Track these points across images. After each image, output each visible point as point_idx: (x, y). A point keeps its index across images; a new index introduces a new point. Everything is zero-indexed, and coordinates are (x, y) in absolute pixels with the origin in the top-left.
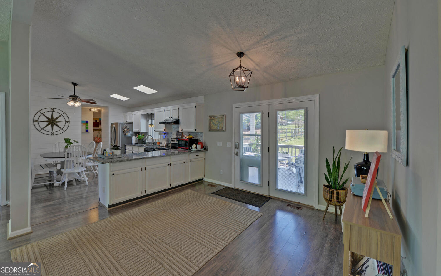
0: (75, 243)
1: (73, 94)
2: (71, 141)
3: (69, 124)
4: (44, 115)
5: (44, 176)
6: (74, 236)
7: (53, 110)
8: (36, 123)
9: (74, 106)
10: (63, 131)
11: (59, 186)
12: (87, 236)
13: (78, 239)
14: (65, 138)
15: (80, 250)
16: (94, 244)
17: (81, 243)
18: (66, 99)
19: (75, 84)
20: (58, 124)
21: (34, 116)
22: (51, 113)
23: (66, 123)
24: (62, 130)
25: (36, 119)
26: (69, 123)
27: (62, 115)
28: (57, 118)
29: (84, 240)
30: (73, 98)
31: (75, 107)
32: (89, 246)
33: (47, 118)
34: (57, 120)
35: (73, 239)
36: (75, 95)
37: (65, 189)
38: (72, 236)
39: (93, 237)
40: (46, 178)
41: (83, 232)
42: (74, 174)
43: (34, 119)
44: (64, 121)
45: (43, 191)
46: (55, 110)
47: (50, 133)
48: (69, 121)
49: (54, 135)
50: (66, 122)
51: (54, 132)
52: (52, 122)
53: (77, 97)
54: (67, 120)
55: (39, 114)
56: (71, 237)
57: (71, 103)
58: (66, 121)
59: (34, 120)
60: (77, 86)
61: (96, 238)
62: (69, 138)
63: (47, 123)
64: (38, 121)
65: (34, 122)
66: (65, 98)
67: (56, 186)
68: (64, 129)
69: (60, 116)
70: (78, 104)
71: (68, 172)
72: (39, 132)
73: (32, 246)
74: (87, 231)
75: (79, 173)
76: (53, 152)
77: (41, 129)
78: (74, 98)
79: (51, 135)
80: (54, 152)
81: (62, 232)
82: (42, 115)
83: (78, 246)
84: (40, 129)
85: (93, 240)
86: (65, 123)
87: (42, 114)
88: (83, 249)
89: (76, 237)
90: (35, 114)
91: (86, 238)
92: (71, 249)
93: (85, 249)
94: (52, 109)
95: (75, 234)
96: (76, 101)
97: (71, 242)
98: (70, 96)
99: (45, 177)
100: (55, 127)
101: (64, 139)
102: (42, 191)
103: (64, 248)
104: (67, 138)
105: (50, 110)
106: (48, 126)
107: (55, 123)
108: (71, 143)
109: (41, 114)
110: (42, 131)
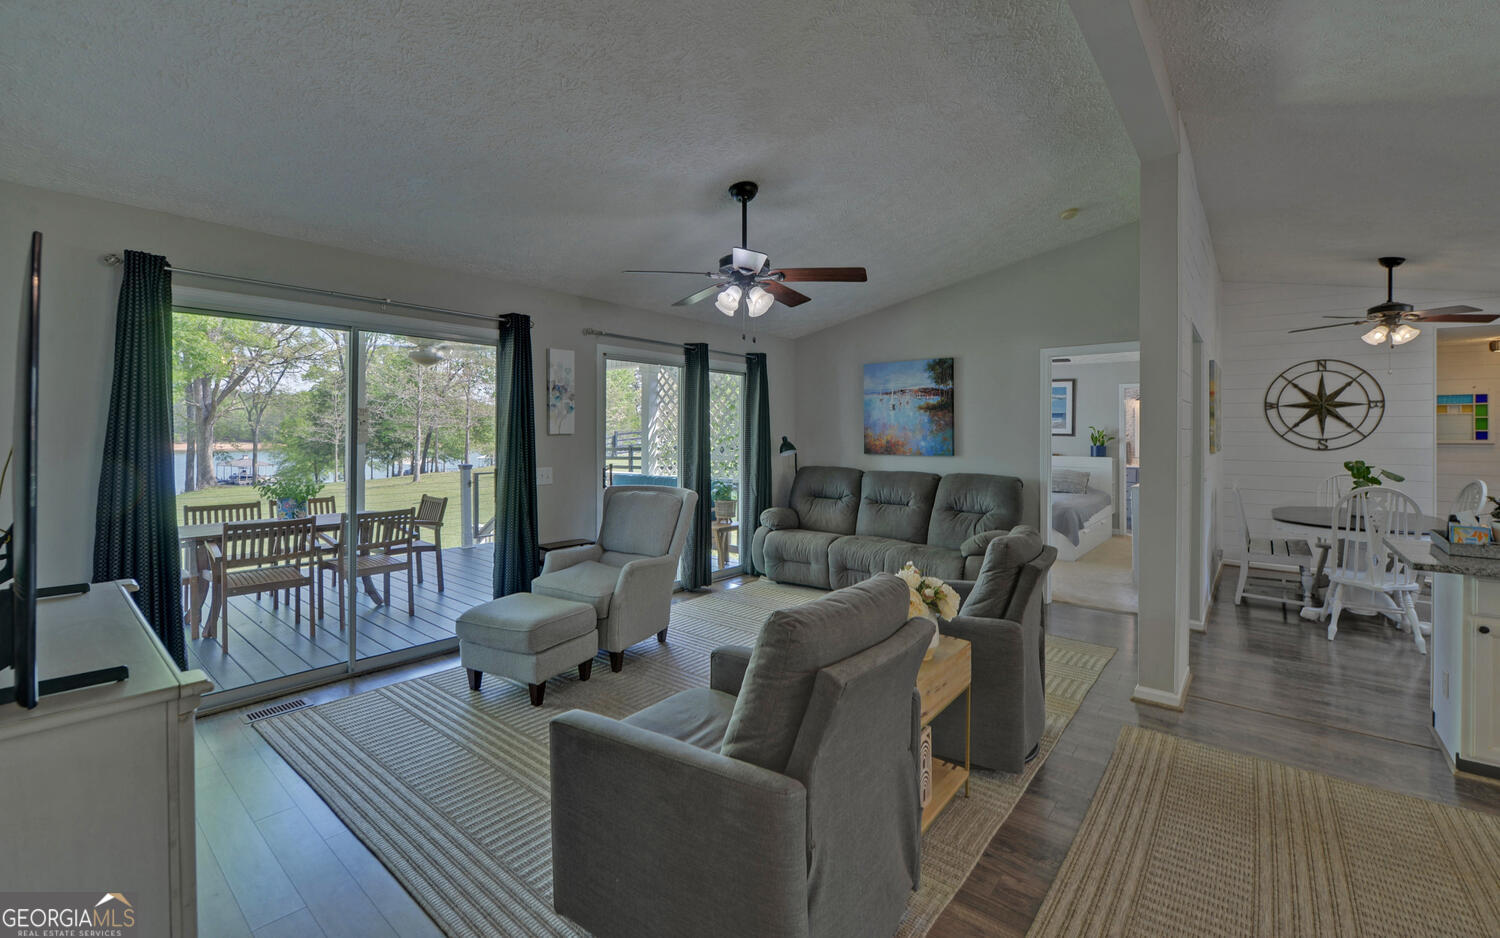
0: (1264, 803)
1: (1382, 300)
2: (1374, 473)
3: (1383, 411)
4: (1296, 386)
5: (1284, 578)
6: (1271, 784)
7: (1325, 367)
8: (1272, 413)
9: (1388, 343)
10: (1361, 437)
11: (1319, 619)
12: (1310, 807)
13: (1278, 799)
14: (1350, 463)
15: (1265, 831)
16: (1320, 847)
17: (1281, 815)
18: (1357, 323)
19: (1390, 262)
20: (1340, 411)
21: (1265, 391)
22: (1319, 374)
23: (1370, 407)
24: (1355, 434)
25: (1272, 399)
26: (1383, 407)
27: (1354, 380)
28: (1338, 393)
29: (1296, 814)
30: (1384, 316)
31: (1392, 347)
32: (1299, 839)
33: (1305, 393)
34: (1339, 399)
35: (1265, 791)
36: (1395, 300)
37: (1331, 636)
38: (1268, 780)
39: (1329, 826)
40: (1290, 585)
41: (1307, 792)
42: (1377, 594)
43: (1268, 401)
44: (1365, 401)
45: (1271, 621)
46: (1330, 366)
47: (1314, 444)
48: (1383, 401)
49: (1326, 448)
50: (1372, 405)
51: (1326, 440)
52: (1321, 406)
53: (1401, 307)
54: (1375, 396)
55: (1281, 383)
56: (1263, 781)
57: (1377, 336)
58: (1370, 402)
59: (1266, 403)
60: (1399, 267)
61: (1340, 835)
62: (1363, 463)
63: (1306, 411)
64: (1278, 404)
65: (1266, 410)
66: (1355, 320)
67: (1308, 617)
68: (1365, 429)
69: (1349, 384)
70: (1403, 335)
71: (1344, 580)
72: (1280, 439)
73: (1164, 743)
74: (1323, 794)
75: (1394, 596)
76: (1319, 505)
77: (1286, 430)
78: (1390, 313)
79: (1319, 449)
80: (1321, 508)
81: (1248, 753)
82: (1290, 386)
83: (1267, 816)
84: (1282, 429)
85: (1323, 832)
86: (1366, 407)
87: (1290, 382)
88: (1274, 834)
89: (1278, 789)
90: (1266, 387)
91: (1304, 813)
92: (1244, 810)
93: (1282, 840)
94: (1321, 364)
95: (1279, 780)
96: (1395, 324)
97: (1254, 794)
98: (1373, 311)
99: (1287, 581)
100: (1330, 421)
101: (1347, 465)
102: (1264, 621)
103: (1229, 795)
104: (1357, 462)
105: (1313, 366)
106: (1308, 421)
107: (1331, 409)
108: (1376, 481)
109: (1286, 383)
110: (1290, 436)
